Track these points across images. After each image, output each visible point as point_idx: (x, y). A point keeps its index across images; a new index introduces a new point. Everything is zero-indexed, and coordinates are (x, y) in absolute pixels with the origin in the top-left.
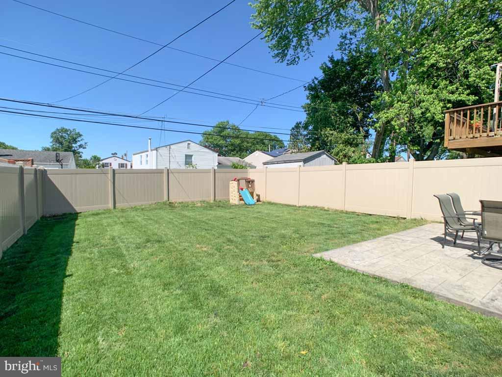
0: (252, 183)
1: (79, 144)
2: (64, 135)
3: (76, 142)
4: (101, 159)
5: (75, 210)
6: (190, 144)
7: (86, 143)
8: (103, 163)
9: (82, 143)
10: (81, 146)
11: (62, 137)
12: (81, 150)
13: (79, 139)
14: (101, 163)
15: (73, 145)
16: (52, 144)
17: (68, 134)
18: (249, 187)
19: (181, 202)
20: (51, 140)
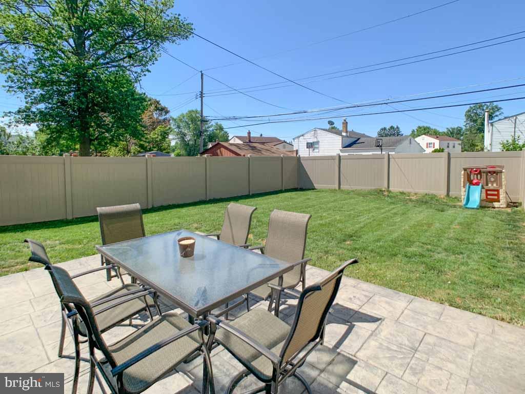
5: (314, 187)
11: (476, 114)
17: (483, 110)
18: (491, 182)
19: (401, 190)
20: (465, 120)
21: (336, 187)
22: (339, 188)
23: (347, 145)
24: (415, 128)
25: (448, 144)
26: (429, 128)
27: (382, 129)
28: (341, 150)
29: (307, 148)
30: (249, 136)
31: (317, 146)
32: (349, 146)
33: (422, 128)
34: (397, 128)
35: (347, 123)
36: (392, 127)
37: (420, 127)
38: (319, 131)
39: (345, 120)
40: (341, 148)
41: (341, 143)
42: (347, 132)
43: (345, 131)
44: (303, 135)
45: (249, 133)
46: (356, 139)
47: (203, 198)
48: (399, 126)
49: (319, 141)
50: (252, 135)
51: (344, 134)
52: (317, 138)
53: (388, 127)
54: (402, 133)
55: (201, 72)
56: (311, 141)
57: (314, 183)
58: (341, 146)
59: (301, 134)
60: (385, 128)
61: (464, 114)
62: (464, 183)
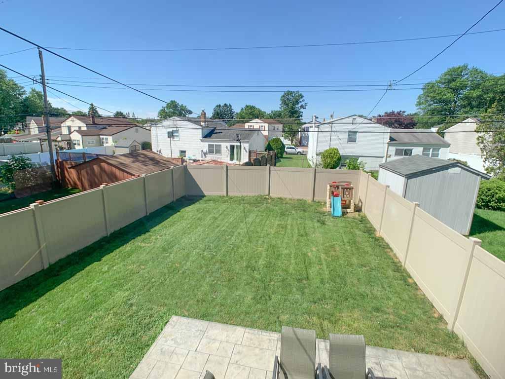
0: (350, 190)
1: (300, 104)
2: (290, 97)
3: (298, 103)
4: (303, 122)
5: (204, 194)
6: (355, 119)
7: (306, 104)
8: (305, 127)
9: (303, 103)
10: (302, 107)
11: (288, 99)
12: (302, 110)
13: (301, 100)
14: (303, 127)
15: (296, 106)
16: (280, 106)
17: (292, 96)
18: (346, 194)
20: (280, 103)
21: (224, 194)
22: (227, 194)
23: (206, 134)
24: (243, 107)
25: (274, 127)
26: (254, 107)
27: (217, 106)
28: (201, 140)
29: (168, 137)
31: (177, 134)
32: (208, 136)
33: (249, 108)
34: (230, 106)
35: (205, 113)
36: (226, 105)
37: (247, 106)
39: (203, 111)
41: (201, 133)
42: (205, 121)
46: (213, 129)
48: (232, 105)
49: (178, 130)
51: (203, 123)
52: (176, 126)
53: (222, 105)
54: (234, 111)
56: (170, 129)
57: (202, 190)
58: (201, 136)
60: (219, 105)
61: (280, 98)
62: (330, 195)
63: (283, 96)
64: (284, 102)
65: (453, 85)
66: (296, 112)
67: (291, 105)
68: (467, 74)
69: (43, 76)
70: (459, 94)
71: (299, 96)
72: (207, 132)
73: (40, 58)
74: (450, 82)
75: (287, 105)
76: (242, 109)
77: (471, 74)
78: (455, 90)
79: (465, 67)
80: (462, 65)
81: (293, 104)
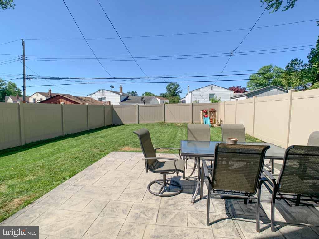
0: (214, 112)
1: (178, 90)
2: (172, 86)
3: (177, 90)
4: (181, 98)
5: (123, 123)
6: (212, 87)
7: (182, 90)
8: (182, 101)
9: (180, 90)
10: (179, 92)
11: (171, 87)
12: (179, 94)
13: (179, 88)
14: (181, 100)
15: (176, 92)
16: (166, 92)
18: (212, 115)
19: (171, 122)
20: (166, 90)
21: (137, 122)
22: (139, 123)
23: (123, 100)
24: (144, 93)
25: (164, 101)
30: (51, 93)
31: (104, 100)
32: (124, 100)
34: (136, 92)
35: (122, 87)
36: (133, 92)
37: (146, 93)
38: (105, 92)
39: (121, 86)
40: (120, 102)
41: (120, 99)
42: (122, 93)
43: (121, 92)
44: (94, 93)
45: (50, 90)
46: (126, 97)
47: (61, 134)
49: (106, 98)
50: (52, 92)
51: (121, 94)
52: (104, 95)
53: (131, 92)
54: (138, 95)
55: (22, 40)
56: (100, 97)
57: (122, 121)
59: (93, 93)
60: (129, 92)
61: (166, 87)
62: (202, 116)
63: (168, 86)
64: (169, 89)
65: (266, 75)
66: (176, 95)
67: (172, 91)
68: (272, 70)
69: (23, 56)
70: (270, 80)
71: (177, 86)
72: (124, 98)
73: (23, 45)
74: (263, 74)
75: (171, 91)
76: (143, 95)
77: (275, 69)
78: (268, 79)
79: (271, 66)
80: (269, 65)
81: (174, 90)
